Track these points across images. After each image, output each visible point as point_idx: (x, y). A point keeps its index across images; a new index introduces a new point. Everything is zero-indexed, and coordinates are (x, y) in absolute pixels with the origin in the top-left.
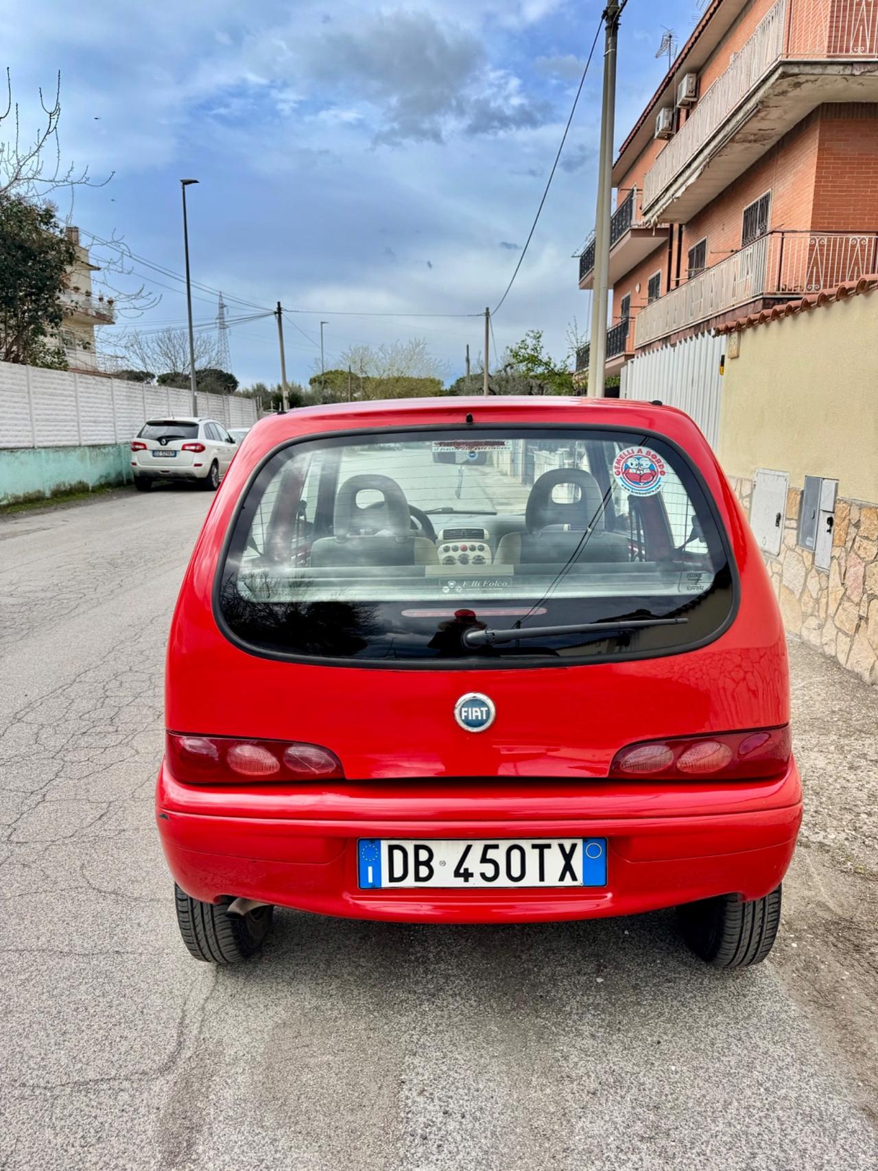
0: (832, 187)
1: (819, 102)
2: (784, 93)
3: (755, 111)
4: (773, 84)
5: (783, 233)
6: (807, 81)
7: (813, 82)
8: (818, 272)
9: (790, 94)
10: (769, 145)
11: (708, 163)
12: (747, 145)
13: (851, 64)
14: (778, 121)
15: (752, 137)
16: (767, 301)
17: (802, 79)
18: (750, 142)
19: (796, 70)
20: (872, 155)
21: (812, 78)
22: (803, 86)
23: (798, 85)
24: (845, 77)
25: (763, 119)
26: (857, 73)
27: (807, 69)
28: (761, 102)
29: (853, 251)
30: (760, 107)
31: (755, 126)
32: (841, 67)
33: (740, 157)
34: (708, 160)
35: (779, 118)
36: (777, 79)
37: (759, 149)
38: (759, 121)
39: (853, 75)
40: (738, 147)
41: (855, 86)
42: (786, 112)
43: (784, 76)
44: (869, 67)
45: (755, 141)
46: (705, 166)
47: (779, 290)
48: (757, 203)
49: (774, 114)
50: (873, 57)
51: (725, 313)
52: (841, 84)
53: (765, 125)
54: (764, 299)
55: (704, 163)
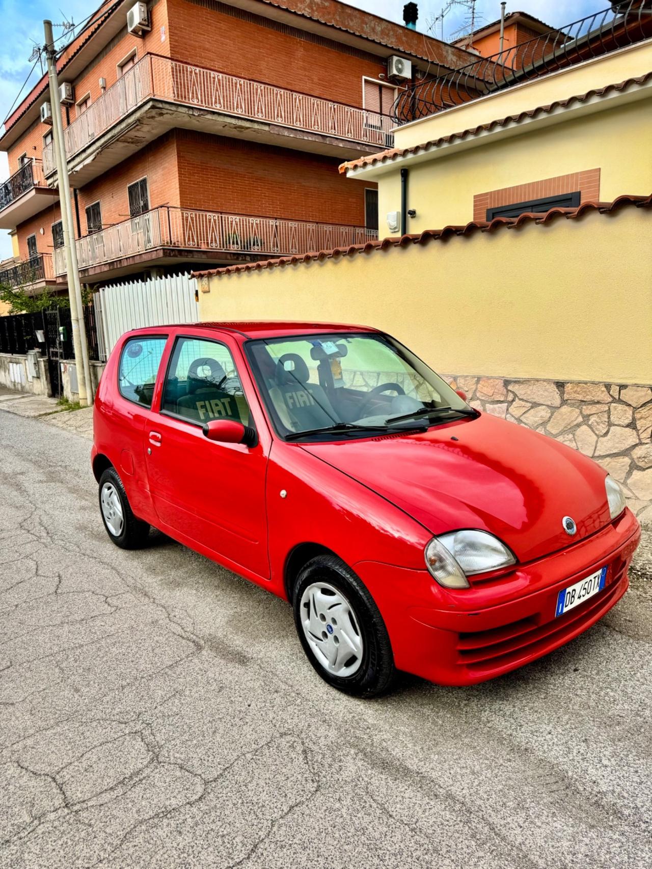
0: (189, 181)
1: (174, 127)
2: (153, 117)
3: (135, 125)
4: (147, 111)
5: (168, 208)
6: (167, 113)
7: (170, 114)
8: (192, 234)
9: (156, 119)
10: (140, 146)
11: (101, 152)
12: (127, 144)
13: (192, 108)
14: (148, 133)
15: (130, 140)
16: (165, 251)
17: (164, 111)
18: (129, 143)
19: (160, 105)
20: (207, 164)
21: (170, 112)
22: (165, 116)
23: (161, 114)
24: (189, 116)
25: (138, 130)
26: (196, 115)
27: (167, 106)
28: (138, 120)
29: (210, 222)
30: (138, 123)
31: (133, 134)
32: (187, 109)
33: (121, 152)
34: (100, 150)
35: (148, 131)
36: (149, 109)
37: (134, 148)
38: (135, 131)
39: (194, 115)
40: (121, 145)
41: (194, 121)
42: (153, 129)
43: (153, 107)
44: (202, 112)
45: (132, 143)
46: (98, 154)
47: (171, 244)
48: (138, 183)
49: (146, 128)
50: (203, 106)
51: (134, 256)
52: (187, 119)
53: (139, 134)
54: (163, 249)
55: (97, 151)
